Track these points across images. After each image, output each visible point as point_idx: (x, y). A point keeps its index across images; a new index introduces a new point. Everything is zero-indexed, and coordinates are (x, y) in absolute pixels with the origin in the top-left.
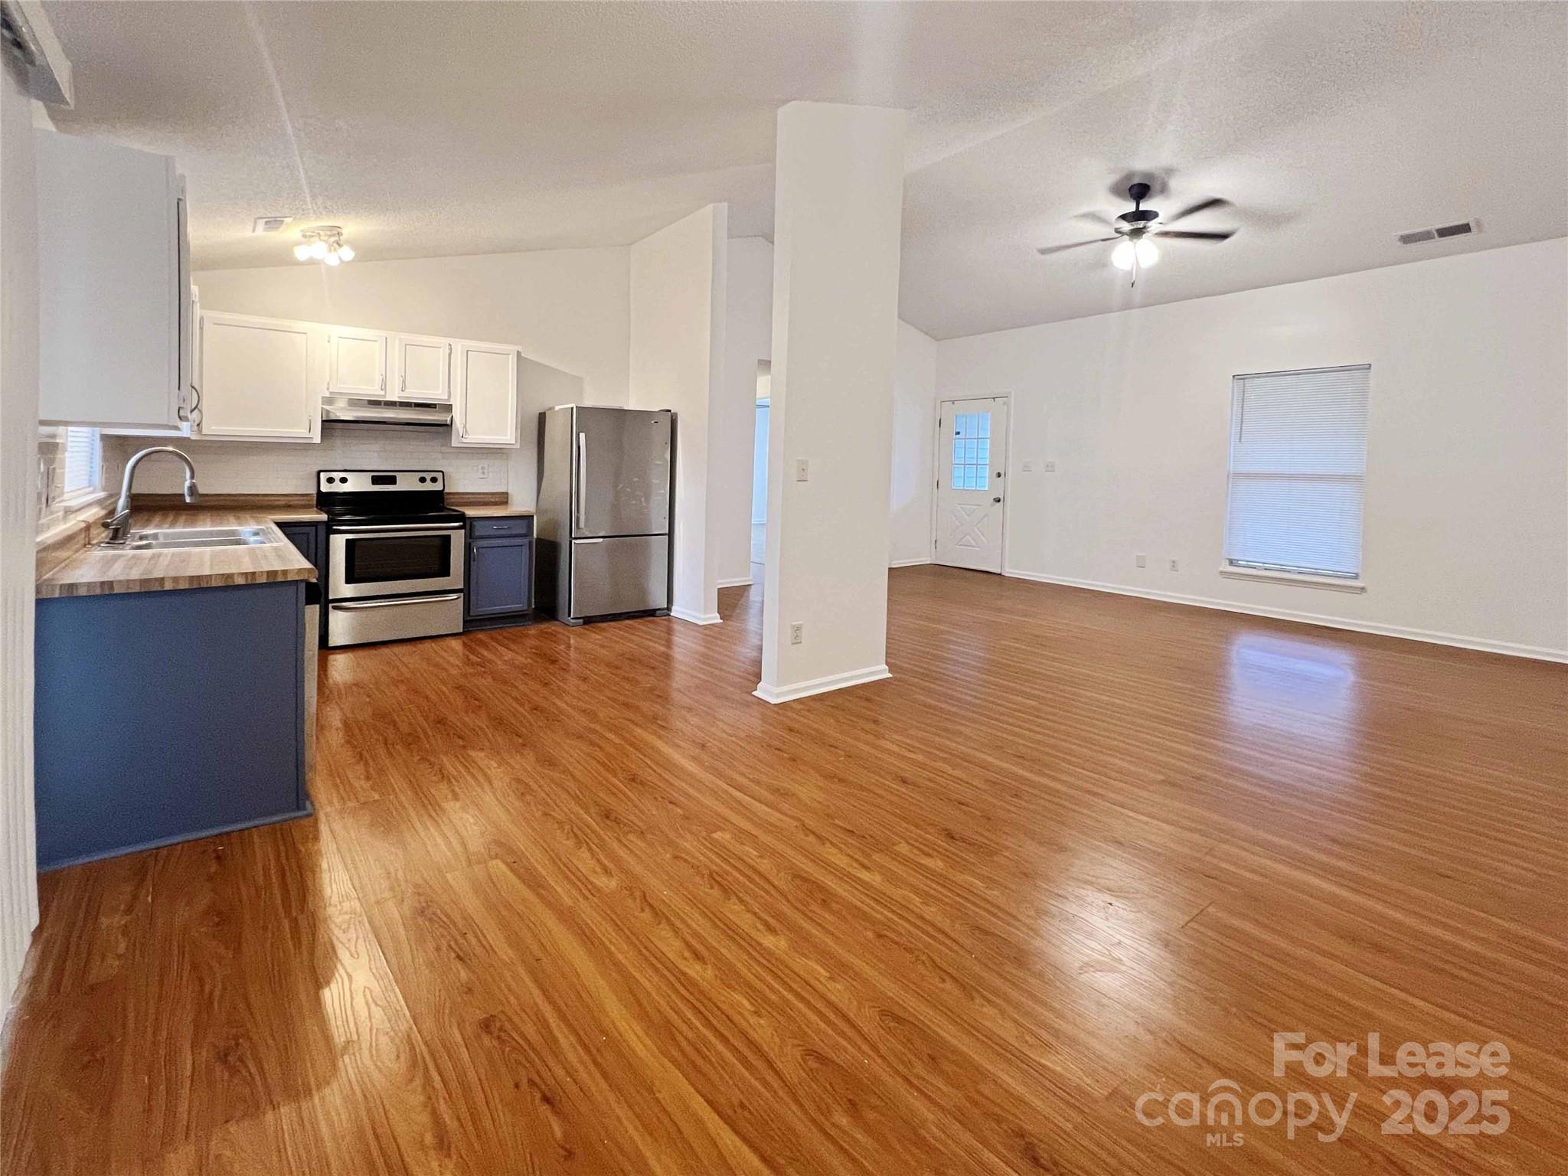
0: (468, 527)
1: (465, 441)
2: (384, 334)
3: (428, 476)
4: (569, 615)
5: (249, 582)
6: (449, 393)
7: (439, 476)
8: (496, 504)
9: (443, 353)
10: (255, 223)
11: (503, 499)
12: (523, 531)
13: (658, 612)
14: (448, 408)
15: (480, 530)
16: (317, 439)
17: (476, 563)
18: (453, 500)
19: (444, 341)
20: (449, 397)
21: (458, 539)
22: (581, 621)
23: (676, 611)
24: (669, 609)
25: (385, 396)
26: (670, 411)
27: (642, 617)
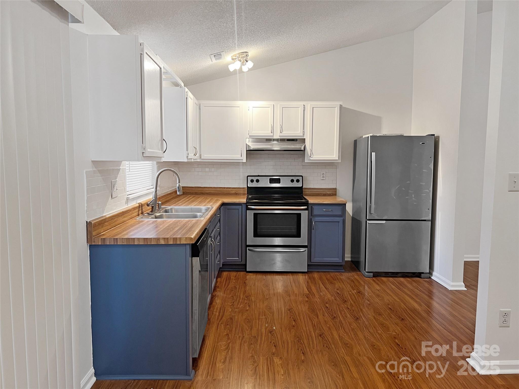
0: (310, 208)
1: (311, 159)
2: (272, 103)
3: (295, 179)
4: (365, 270)
5: (166, 243)
6: (304, 132)
7: (300, 178)
8: (330, 195)
9: (300, 110)
10: (210, 57)
11: (333, 193)
12: (339, 213)
13: (422, 275)
14: (303, 141)
15: (316, 211)
16: (245, 161)
17: (314, 230)
18: (307, 193)
19: (301, 103)
20: (304, 134)
21: (305, 215)
22: (372, 274)
23: (436, 276)
24: (430, 273)
25: (273, 136)
26: (434, 135)
27: (412, 277)
